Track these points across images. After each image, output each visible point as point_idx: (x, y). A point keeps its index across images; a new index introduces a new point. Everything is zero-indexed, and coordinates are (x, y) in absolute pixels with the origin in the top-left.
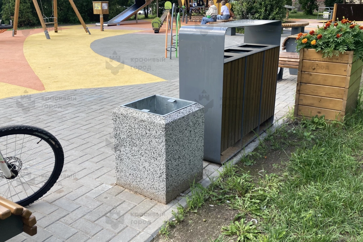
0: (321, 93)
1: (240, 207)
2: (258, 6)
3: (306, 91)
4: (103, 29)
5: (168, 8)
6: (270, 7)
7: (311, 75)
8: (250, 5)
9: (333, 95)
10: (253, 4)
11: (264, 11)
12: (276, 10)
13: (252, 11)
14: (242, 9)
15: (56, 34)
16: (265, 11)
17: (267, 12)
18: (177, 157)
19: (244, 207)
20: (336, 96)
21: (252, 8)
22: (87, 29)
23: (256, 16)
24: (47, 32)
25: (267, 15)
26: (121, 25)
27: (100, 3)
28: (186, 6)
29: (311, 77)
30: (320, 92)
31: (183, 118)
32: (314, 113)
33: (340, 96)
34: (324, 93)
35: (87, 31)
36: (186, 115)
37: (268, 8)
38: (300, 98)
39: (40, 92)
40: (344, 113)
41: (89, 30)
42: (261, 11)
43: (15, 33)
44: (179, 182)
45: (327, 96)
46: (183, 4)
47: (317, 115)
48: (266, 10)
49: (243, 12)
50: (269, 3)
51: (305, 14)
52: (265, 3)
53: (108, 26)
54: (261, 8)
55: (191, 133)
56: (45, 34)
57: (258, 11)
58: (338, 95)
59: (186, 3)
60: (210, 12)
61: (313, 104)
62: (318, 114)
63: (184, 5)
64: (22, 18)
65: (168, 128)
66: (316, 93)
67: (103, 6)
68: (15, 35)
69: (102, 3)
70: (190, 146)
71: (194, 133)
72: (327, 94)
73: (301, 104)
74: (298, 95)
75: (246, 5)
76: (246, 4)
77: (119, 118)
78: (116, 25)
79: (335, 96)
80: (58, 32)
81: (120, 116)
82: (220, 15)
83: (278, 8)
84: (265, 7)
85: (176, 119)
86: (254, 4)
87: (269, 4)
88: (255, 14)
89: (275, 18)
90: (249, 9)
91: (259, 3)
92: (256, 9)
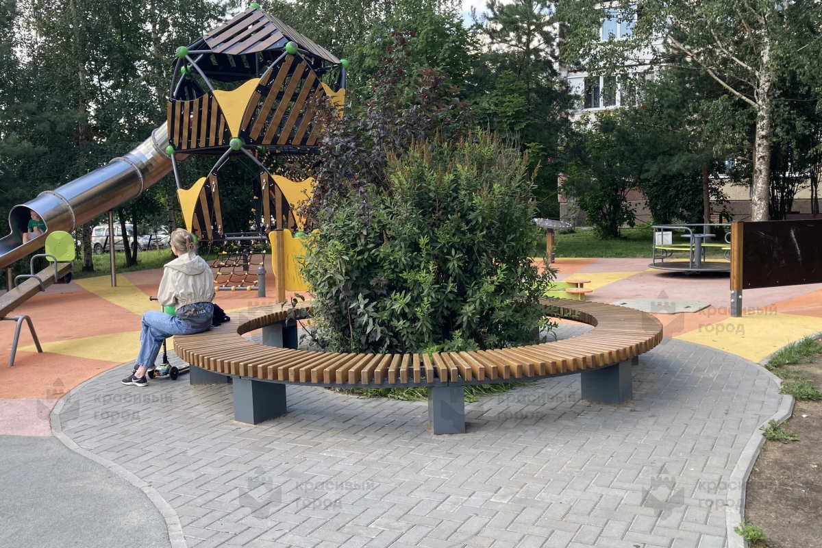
2: (401, 256)
6: (459, 259)
8: (361, 253)
10: (377, 246)
11: (431, 278)
12: (495, 274)
13: (373, 283)
14: (325, 272)
16: (437, 281)
17: (451, 286)
21: (374, 265)
23: (397, 306)
25: (451, 297)
37: (453, 265)
42: (417, 283)
48: (442, 275)
50: (456, 239)
52: (433, 240)
54: (419, 266)
57: (405, 282)
75: (339, 252)
76: (340, 247)
84: (436, 257)
86: (382, 249)
87: (452, 246)
88: (387, 296)
89: (492, 309)
90: (356, 274)
91: (405, 240)
92: (393, 271)
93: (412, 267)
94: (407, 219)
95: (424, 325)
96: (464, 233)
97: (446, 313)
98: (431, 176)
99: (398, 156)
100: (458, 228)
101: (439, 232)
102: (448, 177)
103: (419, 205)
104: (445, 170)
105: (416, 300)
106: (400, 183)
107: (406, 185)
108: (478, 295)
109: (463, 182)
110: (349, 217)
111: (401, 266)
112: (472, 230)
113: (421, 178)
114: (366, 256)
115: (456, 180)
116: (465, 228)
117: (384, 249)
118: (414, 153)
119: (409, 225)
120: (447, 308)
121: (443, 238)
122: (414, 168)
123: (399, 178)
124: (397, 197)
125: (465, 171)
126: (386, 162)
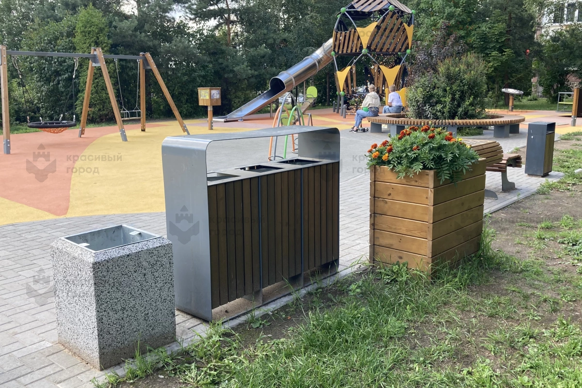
0: (401, 229)
1: (191, 380)
2: (441, 93)
3: (382, 225)
4: (212, 126)
5: (311, 97)
6: (459, 94)
7: (386, 202)
8: (428, 92)
9: (416, 232)
10: (433, 90)
11: (449, 100)
12: (470, 99)
13: (431, 101)
14: (416, 98)
15: (143, 133)
16: (451, 101)
17: (456, 102)
18: (120, 308)
19: (196, 380)
20: (418, 235)
21: (432, 96)
22: (185, 127)
23: (438, 108)
24: (124, 132)
25: (455, 106)
26: (244, 120)
27: (208, 91)
28: (346, 92)
29: (387, 206)
30: (399, 227)
31: (128, 256)
32: (395, 259)
33: (423, 234)
34: (404, 229)
35: (185, 129)
36: (133, 252)
37: (457, 96)
38: (375, 236)
39: (57, 217)
40: (430, 260)
41: (188, 128)
42: (445, 101)
43: (82, 132)
44: (126, 342)
45: (409, 233)
46: (342, 90)
47: (398, 262)
48: (453, 99)
49: (417, 101)
50: (458, 88)
51: (549, 103)
52: (451, 89)
53: (225, 122)
54: (446, 96)
55: (146, 277)
56: (121, 134)
57: (441, 101)
58: (422, 233)
59: (345, 88)
60: (366, 102)
61: (392, 245)
62: (400, 260)
63: (344, 90)
64: (104, 110)
65: (99, 268)
66: (395, 229)
67: (212, 94)
68: (82, 136)
69: (210, 89)
70: (146, 295)
71: (153, 277)
72: (407, 230)
73: (378, 244)
74: (373, 230)
75: (421, 92)
76: (422, 90)
77: (56, 253)
78: (237, 121)
79: (417, 233)
80: (146, 130)
81: (56, 251)
82: (388, 107)
83: (472, 97)
84: (452, 94)
85: (114, 256)
86: (435, 91)
87: (457, 90)
88: (436, 105)
89: (468, 111)
90: (426, 98)
91: (442, 88)
92: (438, 98)
93: (444, 96)
94: (443, 82)
95: (446, 114)
96: (461, 86)
97: (453, 111)
98: (451, 68)
99: (442, 61)
100: (459, 85)
101: (453, 86)
102: (457, 69)
103: (447, 77)
104: (456, 66)
105: (444, 107)
106: (442, 71)
107: (444, 71)
108: (464, 106)
109: (462, 70)
110: (425, 81)
111: (440, 96)
112: (464, 86)
113: (448, 69)
114: (429, 93)
115: (460, 70)
116: (461, 85)
117: (436, 91)
118: (447, 61)
119: (444, 83)
120: (454, 110)
121: (455, 87)
122: (446, 66)
123: (442, 69)
124: (441, 75)
125: (463, 67)
126: (437, 64)
